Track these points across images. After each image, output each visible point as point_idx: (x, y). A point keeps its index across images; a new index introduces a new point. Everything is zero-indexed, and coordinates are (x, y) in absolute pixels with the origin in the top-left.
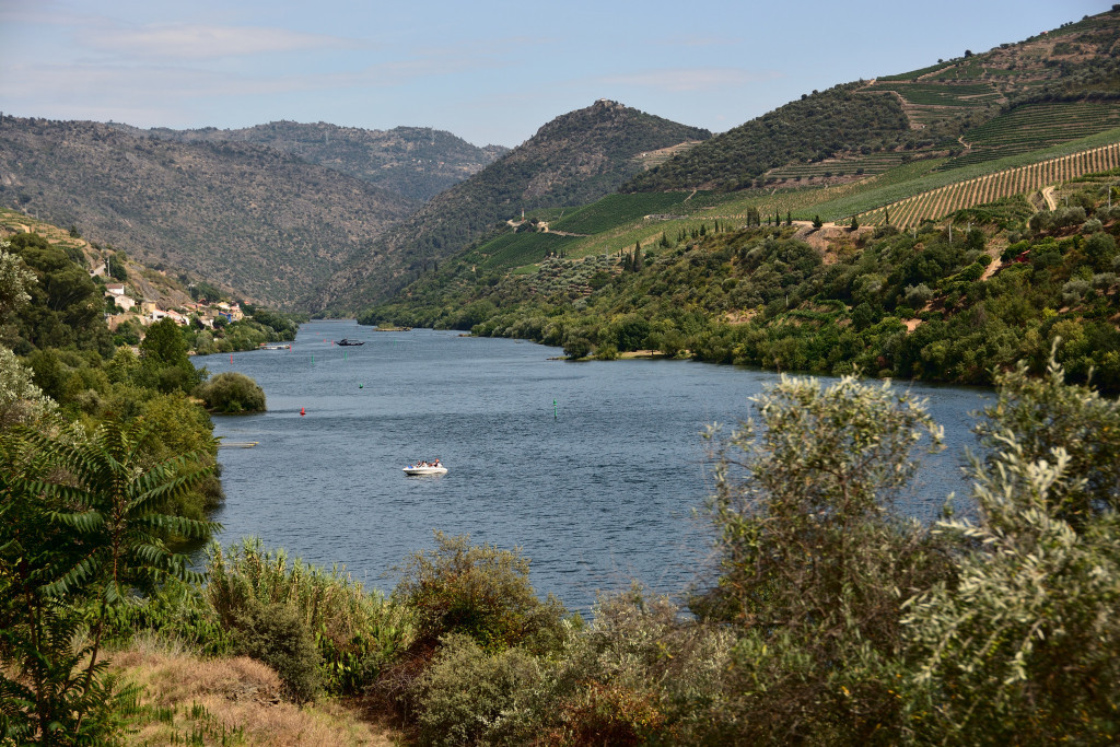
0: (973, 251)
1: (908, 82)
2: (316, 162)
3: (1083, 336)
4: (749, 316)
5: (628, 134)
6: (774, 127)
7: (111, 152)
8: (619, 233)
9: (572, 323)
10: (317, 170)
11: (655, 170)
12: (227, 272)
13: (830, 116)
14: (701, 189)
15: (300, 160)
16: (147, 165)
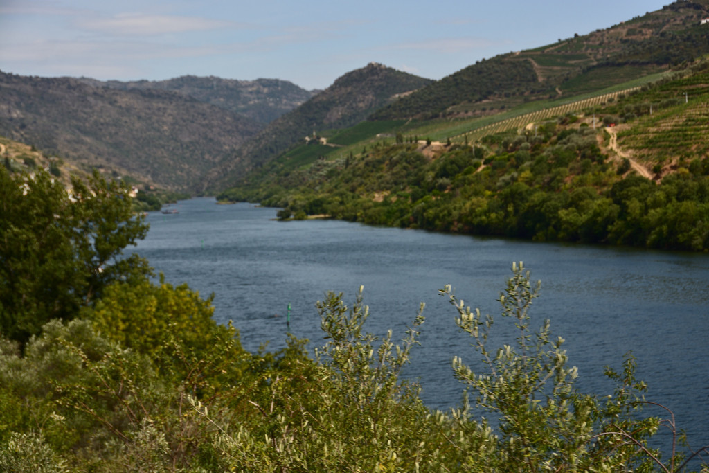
0: (476, 160)
1: (539, 53)
2: (206, 101)
5: (388, 83)
6: (459, 81)
7: (79, 96)
8: (361, 145)
10: (206, 106)
13: (491, 74)
14: (414, 117)
15: (195, 101)
16: (100, 104)
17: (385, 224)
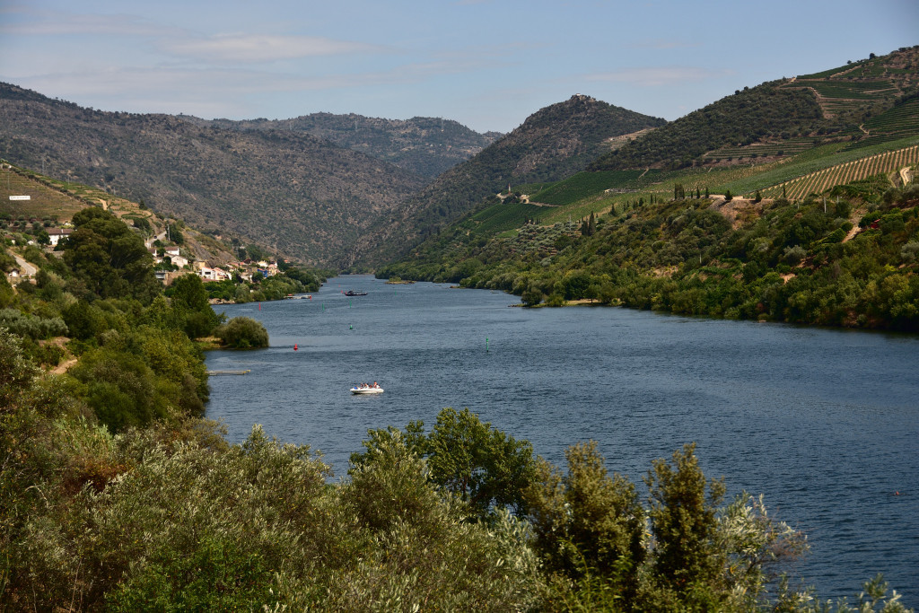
0: (839, 220)
1: (822, 79)
2: (347, 146)
3: (908, 287)
4: (672, 271)
5: (599, 122)
6: (713, 117)
7: (180, 139)
8: (585, 204)
9: (535, 277)
10: (347, 153)
11: (616, 153)
12: (274, 236)
13: (758, 108)
14: (652, 168)
15: (334, 145)
16: (209, 149)
17: (705, 314)
